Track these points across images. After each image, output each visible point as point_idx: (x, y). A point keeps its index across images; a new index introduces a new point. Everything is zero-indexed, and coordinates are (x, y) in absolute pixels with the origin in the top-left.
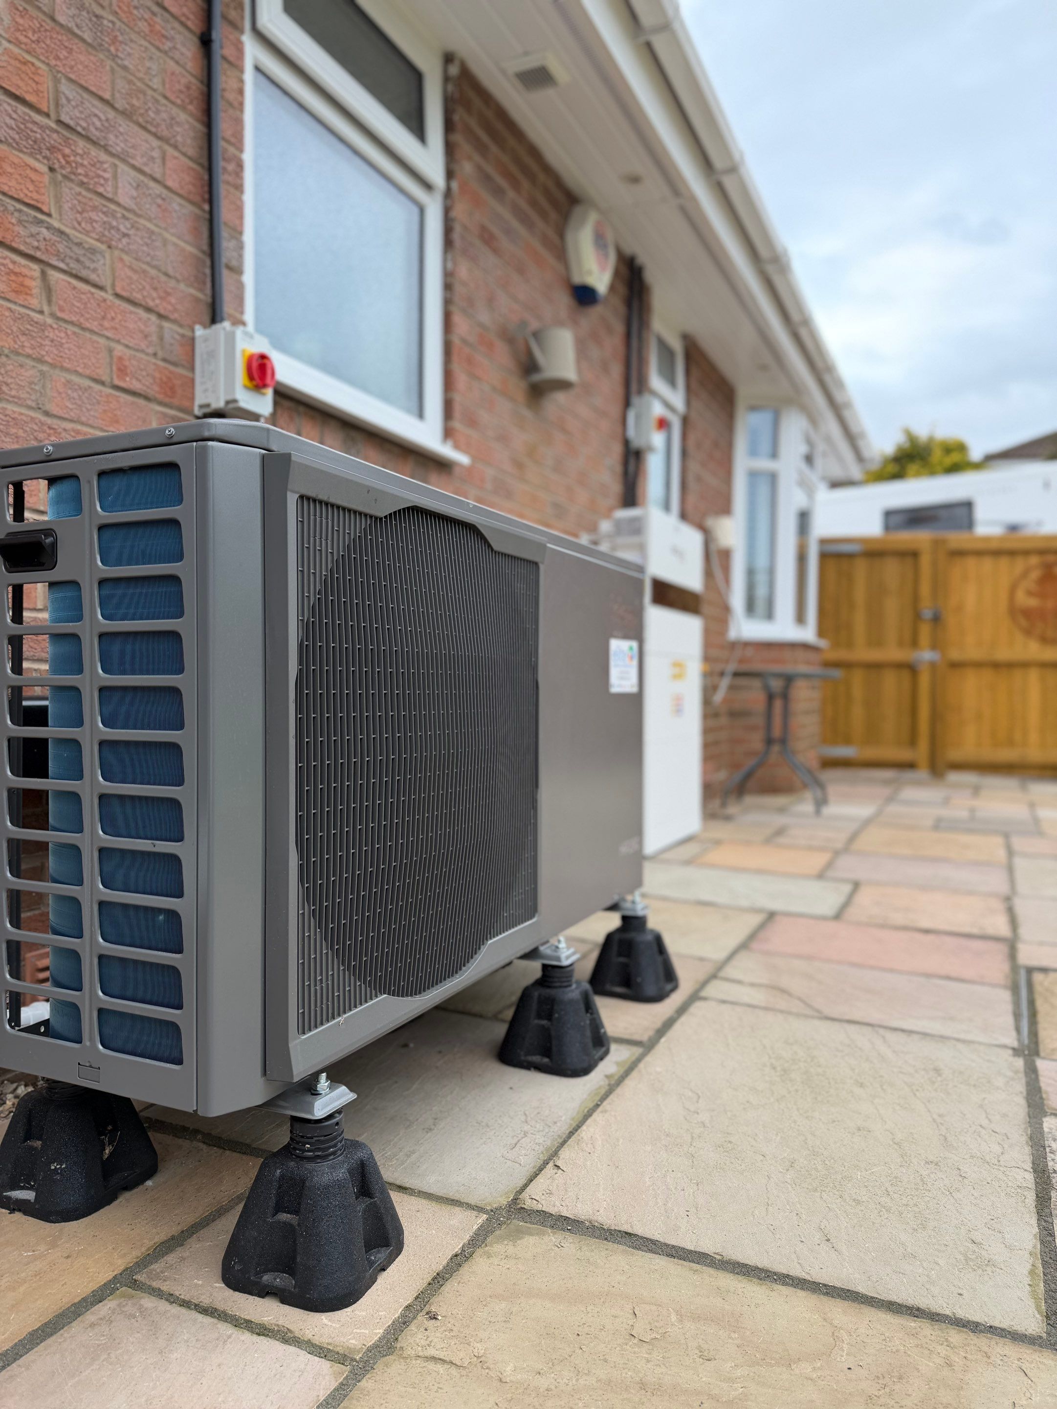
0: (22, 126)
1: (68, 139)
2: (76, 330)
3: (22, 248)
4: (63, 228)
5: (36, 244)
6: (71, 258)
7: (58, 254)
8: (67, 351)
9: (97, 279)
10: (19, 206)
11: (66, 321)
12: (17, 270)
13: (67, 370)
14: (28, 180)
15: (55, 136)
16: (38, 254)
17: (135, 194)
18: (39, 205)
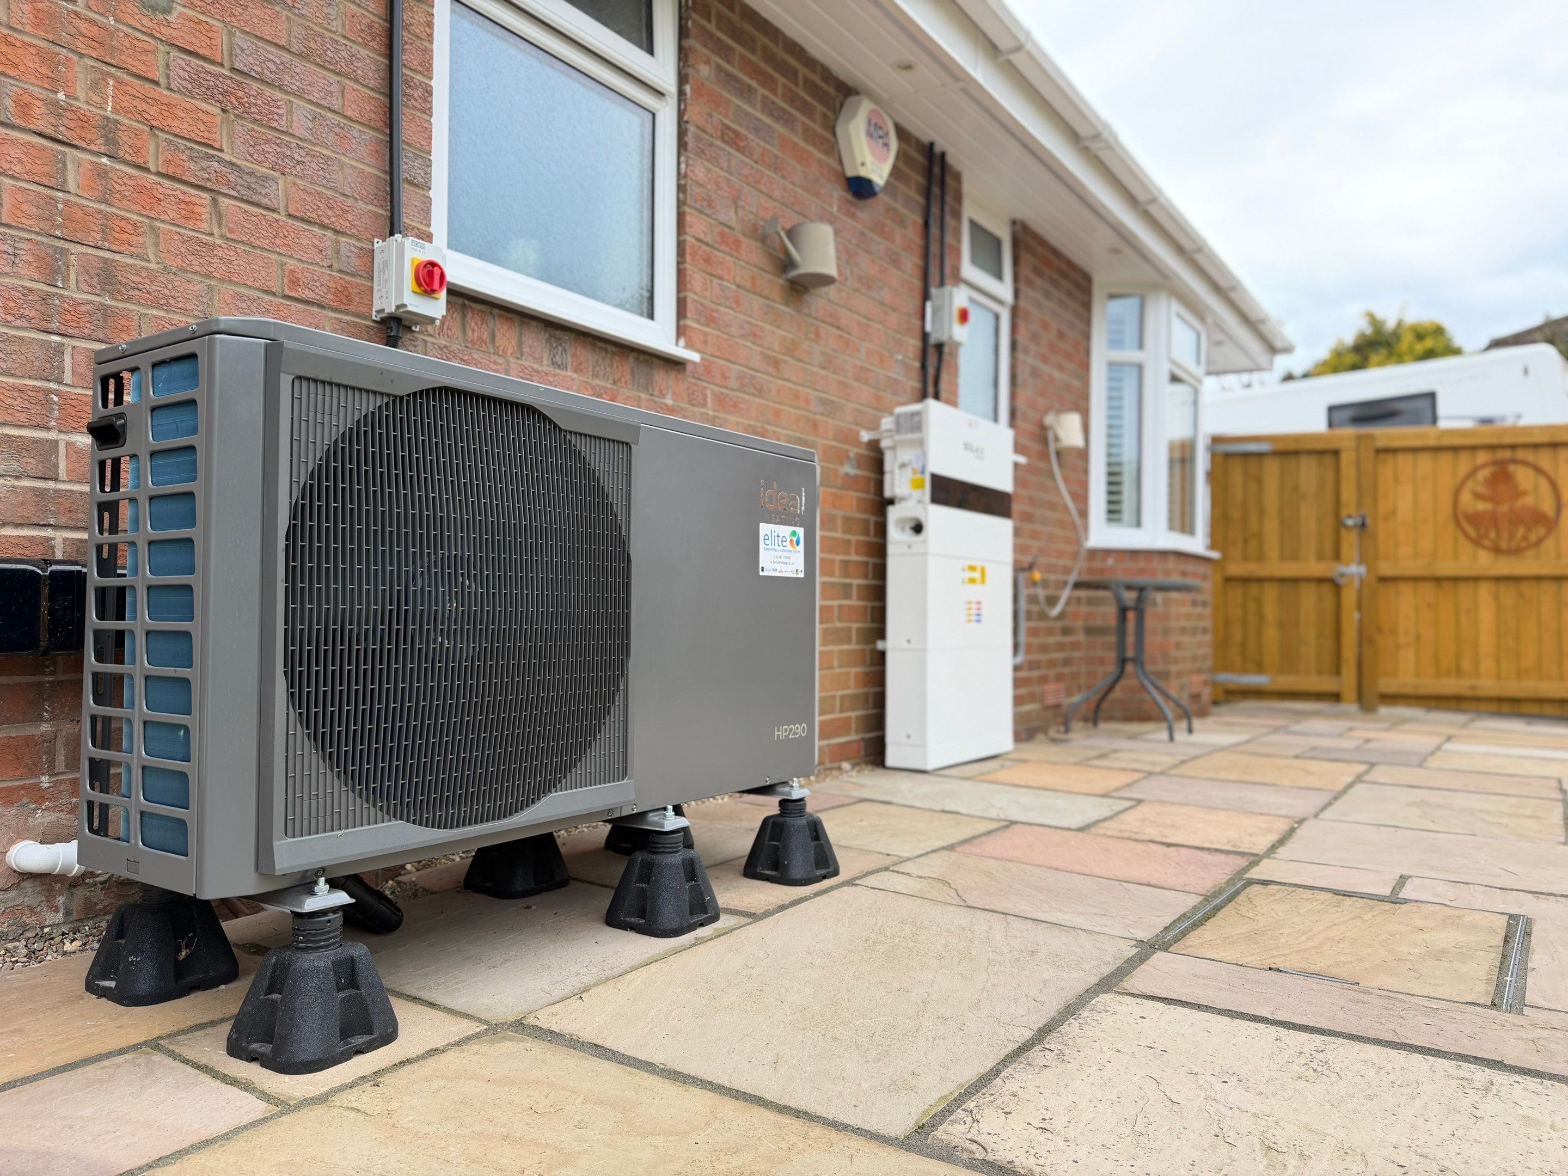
0: (195, 77)
1: (242, 83)
2: (247, 248)
3: (192, 180)
4: (234, 160)
5: (207, 176)
6: (242, 186)
7: (228, 184)
8: (236, 267)
9: (269, 203)
10: (189, 144)
11: (235, 241)
12: (187, 199)
13: (236, 283)
14: (200, 122)
15: (228, 82)
16: (209, 185)
17: (311, 126)
18: (210, 143)
